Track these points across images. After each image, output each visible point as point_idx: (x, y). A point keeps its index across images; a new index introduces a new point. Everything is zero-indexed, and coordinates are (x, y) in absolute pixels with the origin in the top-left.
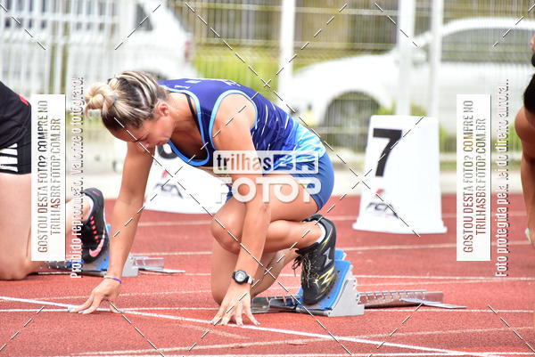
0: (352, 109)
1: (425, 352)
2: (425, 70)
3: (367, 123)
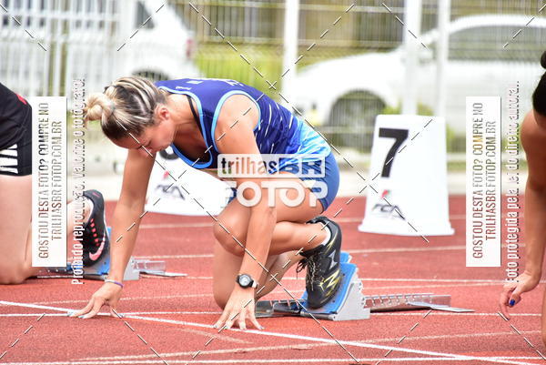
0: (357, 108)
1: (432, 356)
2: (432, 68)
3: (373, 122)
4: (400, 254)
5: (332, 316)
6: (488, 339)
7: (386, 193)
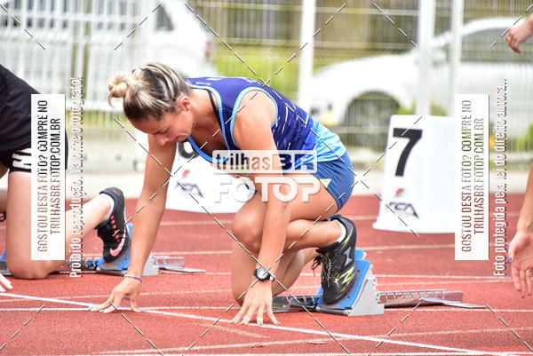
0: (371, 109)
1: (445, 351)
2: (446, 69)
3: (387, 122)
4: (413, 251)
5: (346, 312)
6: (500, 334)
7: (400, 192)
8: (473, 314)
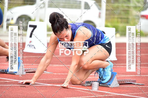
0: (24, 20)
1: (42, 84)
2: (43, 10)
3: (28, 23)
4: (34, 58)
5: (15, 74)
6: (56, 80)
7: (31, 42)
8: (49, 75)
